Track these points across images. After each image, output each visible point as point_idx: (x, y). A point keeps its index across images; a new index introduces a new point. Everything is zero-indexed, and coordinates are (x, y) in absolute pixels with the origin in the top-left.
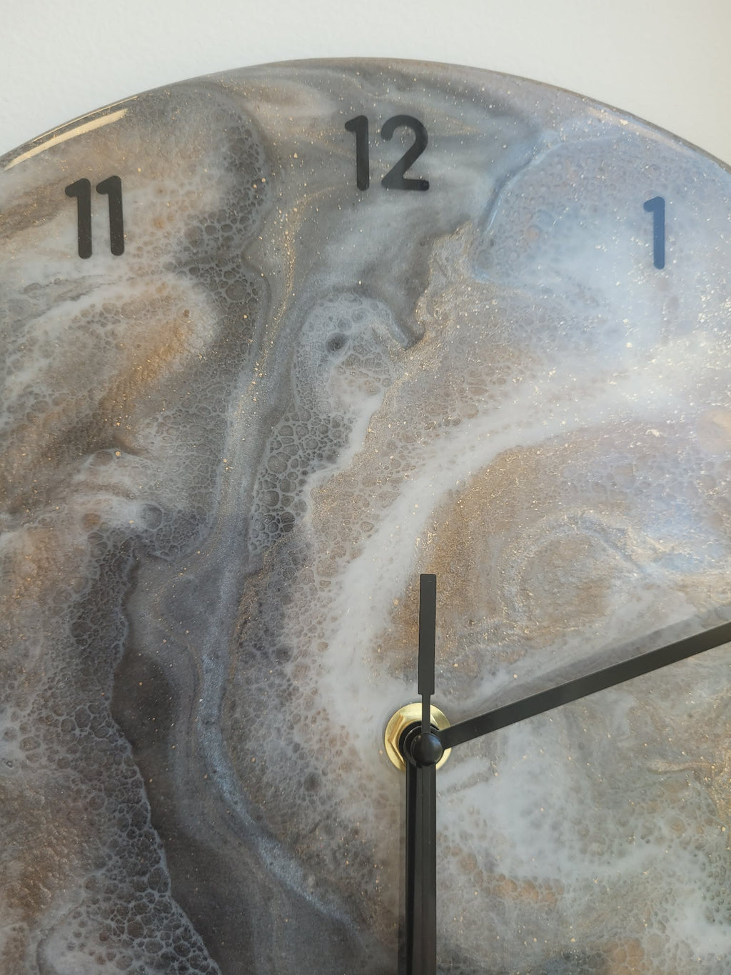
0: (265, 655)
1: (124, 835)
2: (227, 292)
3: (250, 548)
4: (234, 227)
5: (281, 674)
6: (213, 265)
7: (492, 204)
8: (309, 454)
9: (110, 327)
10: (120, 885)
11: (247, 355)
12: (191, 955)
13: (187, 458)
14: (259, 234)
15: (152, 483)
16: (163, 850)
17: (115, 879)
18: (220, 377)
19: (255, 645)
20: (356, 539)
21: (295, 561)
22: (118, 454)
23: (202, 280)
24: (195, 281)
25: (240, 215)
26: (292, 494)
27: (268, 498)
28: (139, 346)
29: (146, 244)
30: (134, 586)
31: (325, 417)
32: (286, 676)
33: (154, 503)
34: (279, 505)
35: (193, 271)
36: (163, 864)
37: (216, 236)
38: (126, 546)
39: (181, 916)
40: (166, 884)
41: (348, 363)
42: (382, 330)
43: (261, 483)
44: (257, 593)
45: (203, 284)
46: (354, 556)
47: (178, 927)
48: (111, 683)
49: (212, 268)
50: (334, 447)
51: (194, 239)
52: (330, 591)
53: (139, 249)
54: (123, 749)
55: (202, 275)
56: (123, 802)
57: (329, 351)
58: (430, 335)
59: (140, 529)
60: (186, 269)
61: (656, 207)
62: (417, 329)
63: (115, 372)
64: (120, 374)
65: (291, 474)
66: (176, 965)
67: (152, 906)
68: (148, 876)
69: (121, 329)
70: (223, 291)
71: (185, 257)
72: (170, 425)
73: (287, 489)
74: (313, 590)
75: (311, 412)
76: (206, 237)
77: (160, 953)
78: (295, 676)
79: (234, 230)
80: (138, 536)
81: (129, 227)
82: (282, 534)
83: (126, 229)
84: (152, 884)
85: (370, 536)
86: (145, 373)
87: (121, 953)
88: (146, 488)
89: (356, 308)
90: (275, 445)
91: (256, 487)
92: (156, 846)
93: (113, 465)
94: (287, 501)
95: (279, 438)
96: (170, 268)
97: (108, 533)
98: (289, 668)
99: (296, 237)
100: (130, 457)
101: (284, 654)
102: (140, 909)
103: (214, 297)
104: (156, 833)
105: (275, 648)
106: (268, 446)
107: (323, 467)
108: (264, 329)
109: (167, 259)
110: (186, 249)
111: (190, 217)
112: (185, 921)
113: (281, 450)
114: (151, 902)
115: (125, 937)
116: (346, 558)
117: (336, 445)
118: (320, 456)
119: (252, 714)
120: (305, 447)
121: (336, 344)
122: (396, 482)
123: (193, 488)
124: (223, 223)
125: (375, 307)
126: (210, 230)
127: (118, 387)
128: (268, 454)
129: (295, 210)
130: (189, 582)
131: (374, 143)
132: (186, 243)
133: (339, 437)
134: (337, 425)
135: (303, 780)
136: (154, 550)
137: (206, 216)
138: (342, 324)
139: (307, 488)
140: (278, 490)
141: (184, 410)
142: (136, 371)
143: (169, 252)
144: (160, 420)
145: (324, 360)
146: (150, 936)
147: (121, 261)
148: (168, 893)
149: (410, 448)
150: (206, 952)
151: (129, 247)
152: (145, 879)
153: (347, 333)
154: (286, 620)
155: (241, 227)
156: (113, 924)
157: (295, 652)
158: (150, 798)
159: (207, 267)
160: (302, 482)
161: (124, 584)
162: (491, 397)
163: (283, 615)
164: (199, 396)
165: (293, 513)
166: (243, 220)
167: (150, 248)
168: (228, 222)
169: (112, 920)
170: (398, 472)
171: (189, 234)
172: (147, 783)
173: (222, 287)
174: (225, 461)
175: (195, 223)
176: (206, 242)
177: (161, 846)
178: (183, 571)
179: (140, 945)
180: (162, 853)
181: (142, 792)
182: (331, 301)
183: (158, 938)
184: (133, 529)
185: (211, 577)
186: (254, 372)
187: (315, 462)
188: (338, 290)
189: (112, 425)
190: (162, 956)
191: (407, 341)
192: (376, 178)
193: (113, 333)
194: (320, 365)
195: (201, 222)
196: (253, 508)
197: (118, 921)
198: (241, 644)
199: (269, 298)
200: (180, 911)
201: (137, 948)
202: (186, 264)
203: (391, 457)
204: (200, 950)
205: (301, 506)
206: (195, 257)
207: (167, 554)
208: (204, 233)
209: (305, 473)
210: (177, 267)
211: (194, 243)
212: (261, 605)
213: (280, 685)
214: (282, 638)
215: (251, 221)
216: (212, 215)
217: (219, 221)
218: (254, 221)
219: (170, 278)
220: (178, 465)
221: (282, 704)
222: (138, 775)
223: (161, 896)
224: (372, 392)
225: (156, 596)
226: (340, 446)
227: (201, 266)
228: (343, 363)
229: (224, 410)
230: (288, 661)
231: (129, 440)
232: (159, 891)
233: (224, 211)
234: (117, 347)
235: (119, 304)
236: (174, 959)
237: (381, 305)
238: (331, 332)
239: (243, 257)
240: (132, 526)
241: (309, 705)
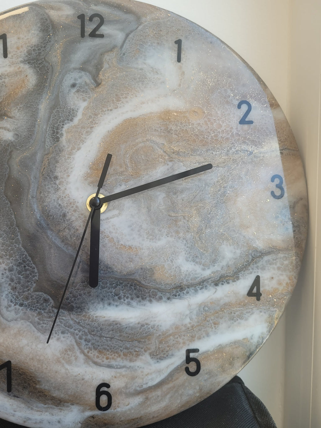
0: (50, 178)
1: (8, 228)
2: (39, 69)
3: (46, 146)
4: (42, 49)
5: (55, 184)
6: (35, 61)
7: (124, 42)
8: (64, 119)
9: (3, 80)
10: (6, 242)
11: (45, 89)
12: (27, 263)
13: (27, 119)
14: (49, 52)
15: (16, 127)
16: (19, 233)
17: (5, 241)
18: (37, 95)
19: (47, 175)
20: (79, 145)
21: (60, 151)
22: (6, 118)
23: (32, 66)
24: (29, 66)
25: (44, 45)
26: (59, 131)
27: (52, 132)
28: (12, 86)
29: (14, 55)
30: (11, 157)
31: (69, 108)
32: (56, 184)
33: (17, 133)
34: (55, 134)
35: (28, 63)
36: (19, 237)
37: (36, 52)
38: (8, 145)
39: (24, 252)
40: (20, 243)
41: (78, 91)
42: (88, 81)
43: (50, 127)
44: (48, 160)
45: (32, 67)
46: (78, 150)
47: (23, 255)
48: (4, 185)
49: (35, 62)
50: (72, 117)
51: (29, 53)
52: (70, 160)
53: (12, 56)
54: (7, 204)
55: (32, 64)
56: (7, 219)
57: (71, 88)
58: (103, 83)
59: (12, 140)
60: (27, 62)
61: (179, 43)
62: (99, 81)
63: (5, 94)
64: (6, 95)
65: (59, 125)
66: (23, 266)
67: (16, 249)
68: (15, 240)
69: (6, 80)
70: (38, 69)
71: (26, 58)
72: (22, 110)
73: (57, 129)
74: (66, 159)
75: (65, 106)
76: (33, 52)
77: (18, 262)
78: (60, 185)
79: (42, 50)
80: (12, 142)
81: (9, 49)
82: (56, 143)
83: (8, 50)
84: (16, 243)
85: (83, 144)
86: (14, 94)
87: (6, 261)
88: (14, 128)
89: (80, 74)
90: (54, 116)
91: (48, 128)
92: (17, 232)
93: (4, 121)
94: (57, 133)
95: (55, 114)
96: (21, 62)
97: (3, 142)
98: (58, 182)
99: (61, 52)
100: (10, 119)
101: (56, 178)
102: (12, 249)
103: (35, 71)
104: (17, 228)
105: (53, 176)
106: (52, 116)
107: (69, 123)
108: (51, 81)
109: (21, 59)
110: (27, 56)
111: (28, 46)
112: (25, 253)
113: (56, 118)
114: (15, 247)
115: (8, 257)
116: (76, 150)
117: (73, 116)
118: (68, 119)
119: (46, 195)
120: (63, 117)
121: (74, 86)
122: (92, 127)
123: (29, 129)
124: (38, 48)
125: (86, 74)
126: (34, 50)
127: (6, 98)
128: (52, 119)
129: (61, 44)
130: (27, 156)
131: (87, 23)
132: (27, 54)
133: (74, 114)
134: (73, 110)
135: (61, 214)
136: (17, 147)
137: (33, 46)
138: (75, 79)
139: (64, 129)
140: (55, 130)
141: (26, 105)
142: (11, 93)
143: (21, 57)
144: (19, 108)
145: (69, 90)
146: (15, 257)
147: (6, 60)
148: (21, 245)
149: (96, 117)
150: (32, 262)
151: (9, 56)
152: (14, 241)
153: (77, 82)
154: (57, 168)
155: (44, 49)
156: (4, 253)
157: (60, 177)
158: (15, 217)
159: (33, 61)
160: (62, 127)
161: (8, 156)
162: (122, 102)
163: (56, 166)
164: (31, 101)
165: (59, 136)
166: (44, 47)
167: (15, 56)
168: (40, 48)
169: (4, 252)
170: (92, 125)
171: (27, 52)
172: (15, 214)
173: (38, 68)
174: (38, 120)
175: (30, 48)
176: (33, 54)
177: (18, 232)
178: (25, 153)
179: (12, 259)
180: (19, 234)
181: (13, 216)
182: (72, 72)
183: (18, 258)
184: (10, 141)
185: (34, 154)
186: (47, 94)
187: (66, 121)
188: (75, 69)
189: (4, 109)
190: (19, 263)
191: (96, 85)
192: (87, 34)
193: (4, 82)
194: (68, 92)
195: (32, 48)
196: (47, 135)
197: (6, 253)
198: (43, 175)
199: (53, 71)
200: (24, 250)
201: (11, 260)
202: (26, 61)
203: (90, 120)
204: (30, 261)
205: (62, 135)
206: (29, 59)
207: (21, 148)
208: (32, 51)
209: (63, 125)
210: (24, 62)
211: (29, 54)
212: (49, 163)
213: (55, 187)
214: (55, 173)
215: (47, 48)
216: (35, 46)
217: (37, 48)
218: (48, 47)
219: (22, 65)
220: (24, 121)
221: (55, 192)
222: (12, 211)
223: (19, 246)
224: (84, 100)
225: (17, 160)
226: (74, 117)
227: (31, 61)
228: (75, 91)
229: (38, 105)
230: (57, 180)
231: (9, 114)
232: (18, 245)
233: (39, 44)
234: (5, 86)
235: (6, 73)
236: (22, 264)
237: (88, 74)
238: (72, 82)
239: (44, 59)
240: (10, 139)
241: (64, 193)
